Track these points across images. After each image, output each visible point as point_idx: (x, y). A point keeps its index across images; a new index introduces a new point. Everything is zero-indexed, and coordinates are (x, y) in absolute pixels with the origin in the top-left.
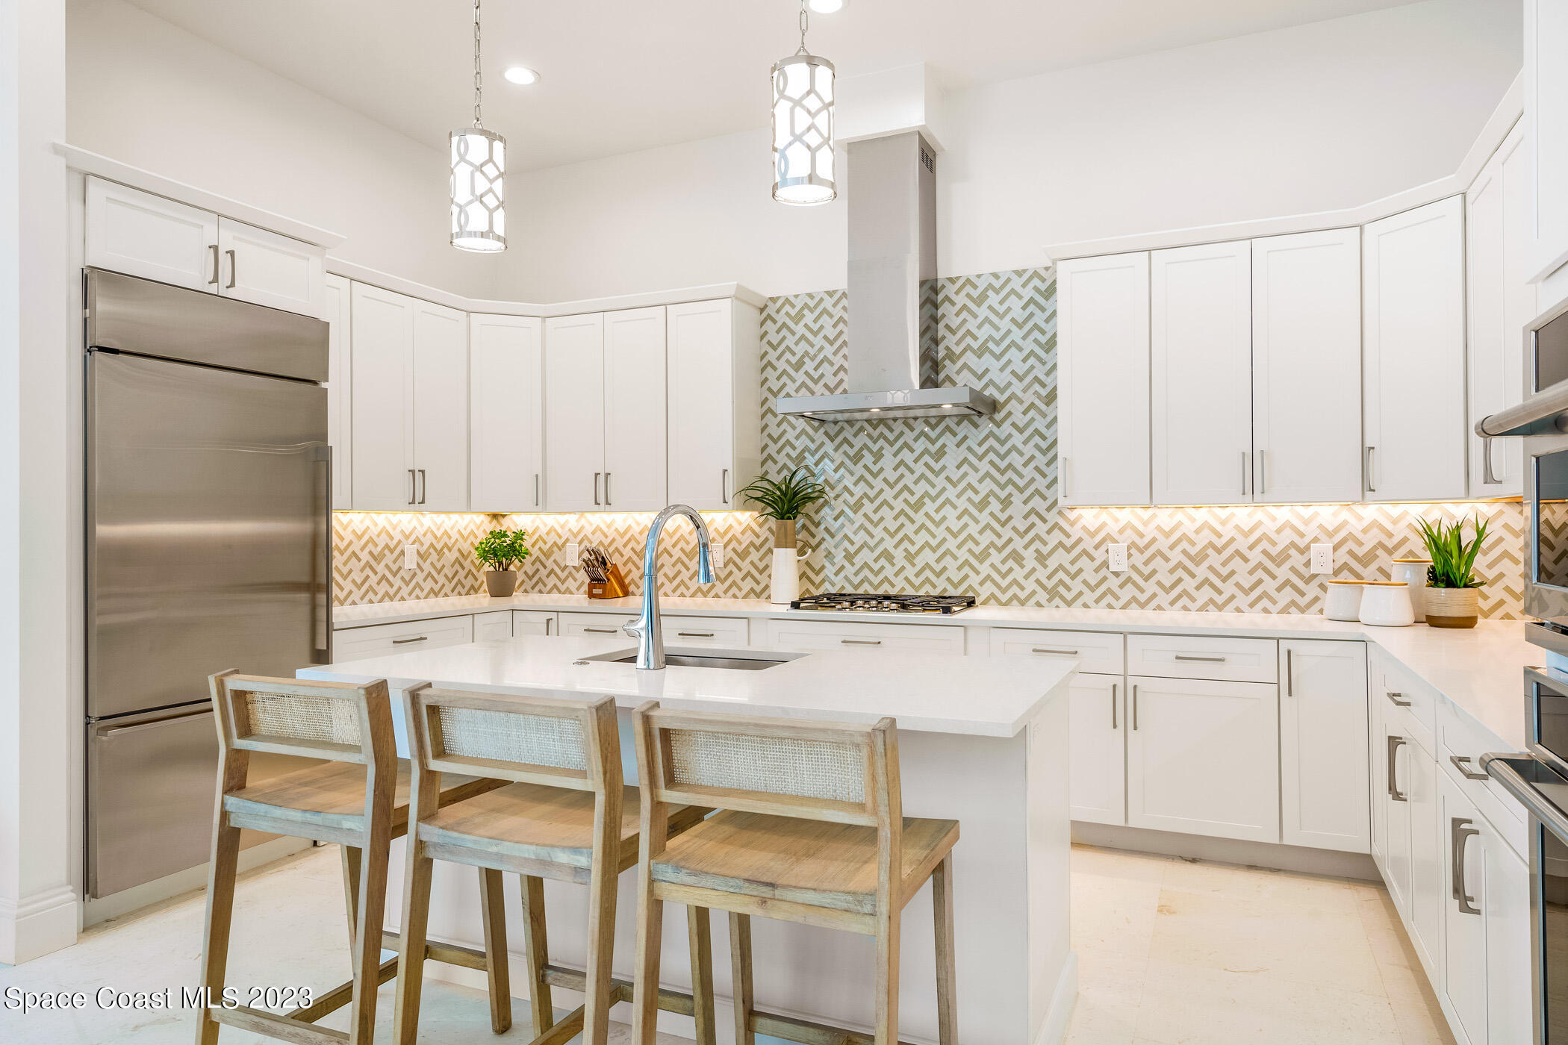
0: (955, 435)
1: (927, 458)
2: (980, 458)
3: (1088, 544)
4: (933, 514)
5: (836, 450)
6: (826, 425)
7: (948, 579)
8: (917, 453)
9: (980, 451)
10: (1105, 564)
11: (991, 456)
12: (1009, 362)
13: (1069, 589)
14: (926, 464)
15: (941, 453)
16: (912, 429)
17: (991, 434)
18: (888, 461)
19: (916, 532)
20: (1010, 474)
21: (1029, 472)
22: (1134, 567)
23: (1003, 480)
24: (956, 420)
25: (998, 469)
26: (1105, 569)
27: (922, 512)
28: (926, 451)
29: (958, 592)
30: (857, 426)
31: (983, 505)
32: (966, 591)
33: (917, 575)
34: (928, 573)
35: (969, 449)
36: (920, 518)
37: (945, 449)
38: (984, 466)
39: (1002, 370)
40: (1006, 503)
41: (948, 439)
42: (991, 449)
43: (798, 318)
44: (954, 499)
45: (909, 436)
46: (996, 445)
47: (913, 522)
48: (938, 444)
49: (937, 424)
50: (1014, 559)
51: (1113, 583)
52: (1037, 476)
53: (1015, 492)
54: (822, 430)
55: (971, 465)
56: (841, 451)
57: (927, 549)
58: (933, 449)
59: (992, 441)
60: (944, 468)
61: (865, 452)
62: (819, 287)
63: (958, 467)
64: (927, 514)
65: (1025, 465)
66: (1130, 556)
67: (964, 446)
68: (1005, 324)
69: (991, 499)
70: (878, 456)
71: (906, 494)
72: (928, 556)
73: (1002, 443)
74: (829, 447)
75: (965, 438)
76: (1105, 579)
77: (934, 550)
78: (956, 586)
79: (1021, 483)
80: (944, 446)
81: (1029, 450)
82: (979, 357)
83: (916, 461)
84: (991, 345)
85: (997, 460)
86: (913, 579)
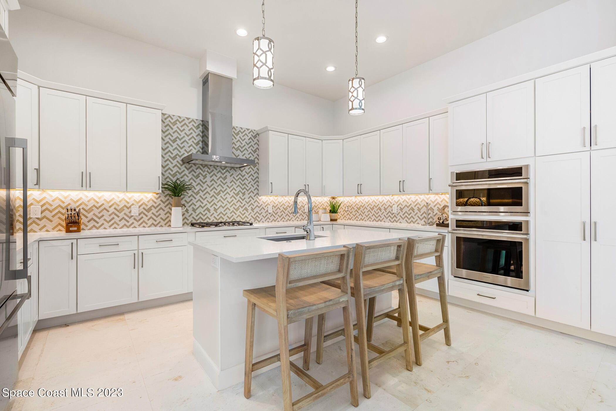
0: (230, 173)
1: (221, 179)
2: (237, 181)
3: (264, 206)
4: (223, 196)
5: (189, 173)
6: (185, 164)
7: (228, 216)
8: (218, 177)
9: (237, 178)
10: (267, 211)
11: (240, 180)
12: (245, 154)
13: (259, 218)
14: (221, 181)
15: (225, 178)
16: (216, 170)
17: (240, 174)
18: (208, 179)
19: (218, 202)
20: (245, 186)
21: (250, 186)
22: (273, 211)
23: (243, 187)
24: (230, 168)
25: (242, 184)
26: (267, 212)
27: (220, 196)
28: (221, 177)
29: (230, 220)
30: (197, 166)
31: (237, 194)
32: (233, 220)
33: (218, 216)
34: (221, 215)
35: (234, 177)
36: (219, 198)
37: (227, 177)
38: (238, 183)
39: (243, 156)
40: (244, 194)
41: (227, 174)
42: (240, 178)
43: (175, 123)
44: (229, 192)
45: (215, 172)
46: (241, 177)
47: (217, 199)
48: (225, 175)
49: (224, 169)
50: (246, 210)
51: (269, 216)
52: (252, 187)
53: (246, 191)
54: (184, 166)
55: (234, 182)
56: (191, 174)
57: (221, 207)
58: (223, 176)
59: (240, 176)
60: (226, 182)
61: (200, 175)
62: (184, 115)
63: (231, 183)
64: (221, 197)
65: (249, 184)
66: (273, 208)
67: (232, 176)
68: (244, 143)
69: (240, 193)
70: (205, 177)
71: (214, 190)
72: (221, 210)
73: (243, 177)
74: (186, 172)
75: (233, 174)
76: (267, 215)
77: (223, 208)
78: (230, 218)
79: (248, 189)
80: (226, 176)
81: (250, 179)
82: (237, 151)
83: (218, 180)
84: (240, 148)
85: (241, 181)
86: (216, 217)
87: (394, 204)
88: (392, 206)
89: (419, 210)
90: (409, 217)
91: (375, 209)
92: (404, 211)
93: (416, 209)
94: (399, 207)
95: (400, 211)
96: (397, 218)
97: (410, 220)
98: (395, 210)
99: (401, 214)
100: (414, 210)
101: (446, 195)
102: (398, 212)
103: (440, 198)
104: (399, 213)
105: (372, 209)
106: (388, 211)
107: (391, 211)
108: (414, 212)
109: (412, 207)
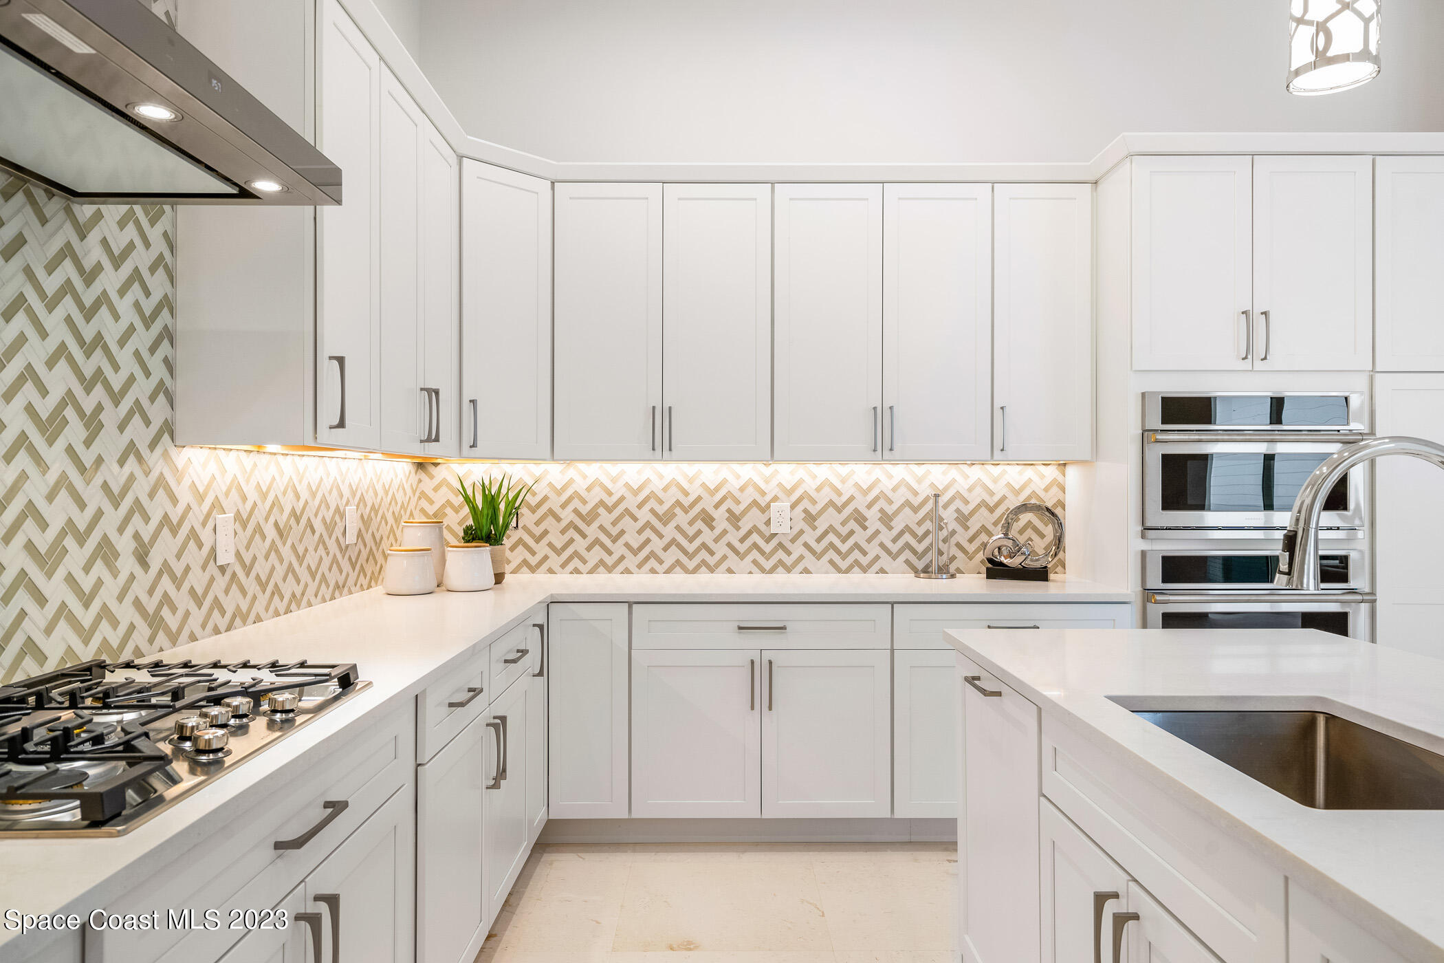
87: (775, 499)
88: (768, 506)
89: (886, 519)
90: (844, 548)
91: (682, 519)
92: (822, 525)
93: (872, 515)
94: (800, 508)
95: (802, 525)
96: (789, 553)
97: (850, 560)
98: (782, 524)
99: (810, 537)
100: (866, 519)
101: (985, 466)
102: (796, 531)
103: (966, 477)
104: (801, 532)
105: (666, 518)
106: (746, 525)
107: (763, 528)
108: (865, 528)
109: (856, 510)
